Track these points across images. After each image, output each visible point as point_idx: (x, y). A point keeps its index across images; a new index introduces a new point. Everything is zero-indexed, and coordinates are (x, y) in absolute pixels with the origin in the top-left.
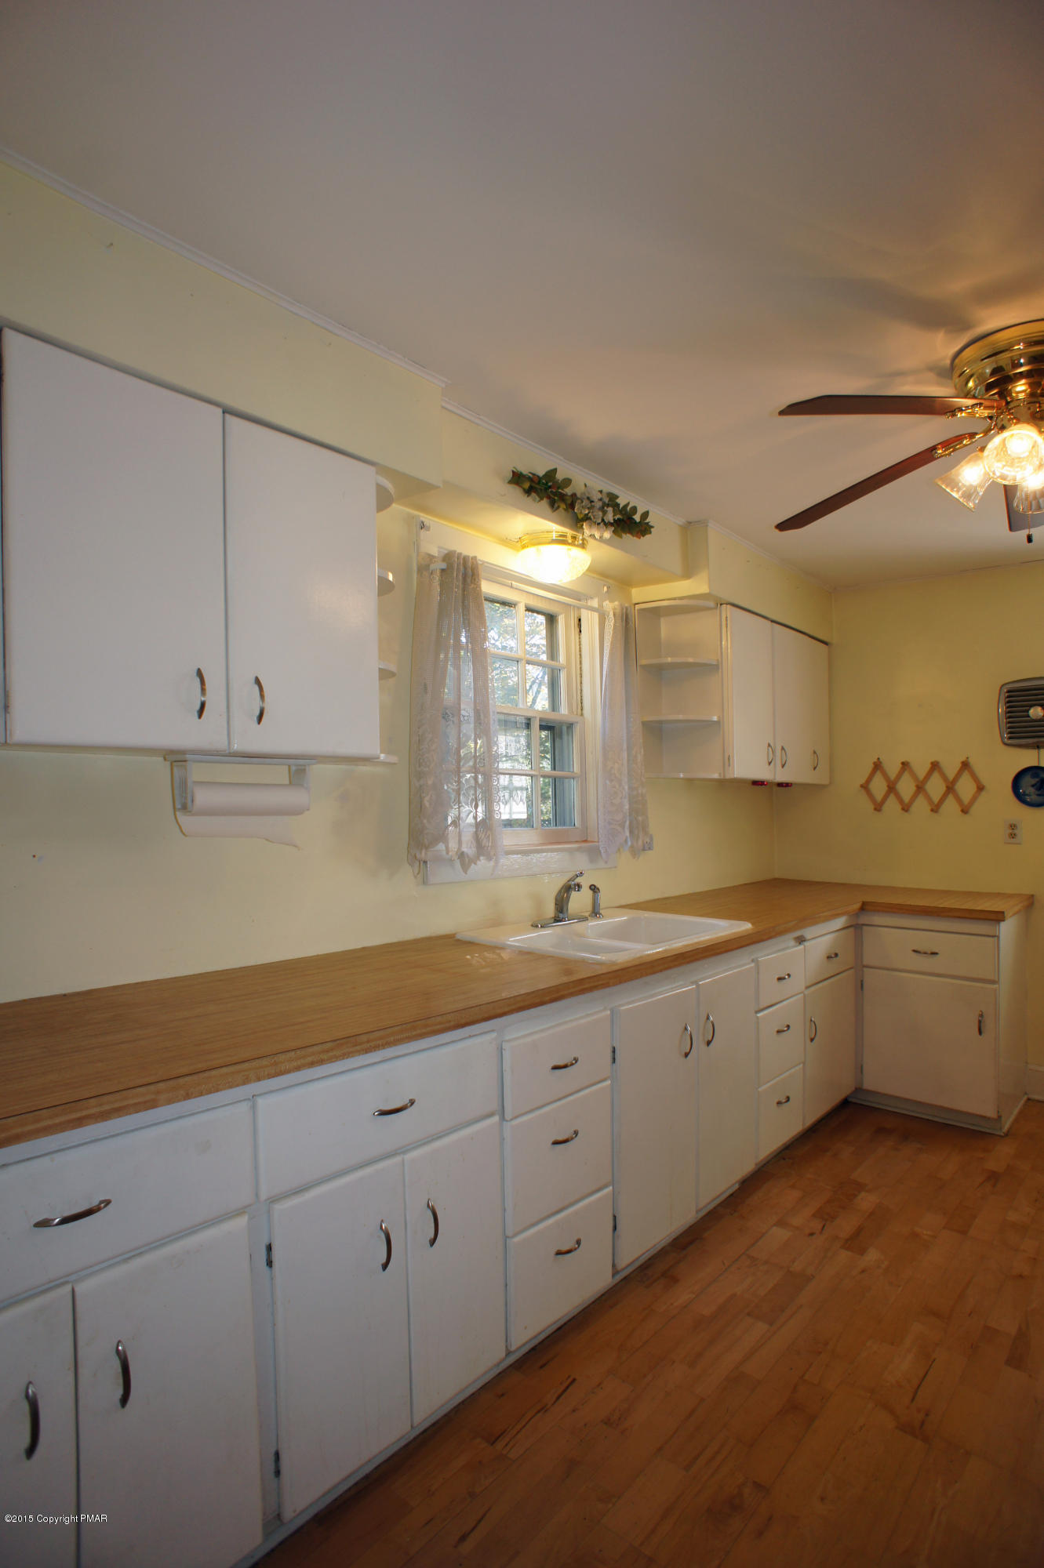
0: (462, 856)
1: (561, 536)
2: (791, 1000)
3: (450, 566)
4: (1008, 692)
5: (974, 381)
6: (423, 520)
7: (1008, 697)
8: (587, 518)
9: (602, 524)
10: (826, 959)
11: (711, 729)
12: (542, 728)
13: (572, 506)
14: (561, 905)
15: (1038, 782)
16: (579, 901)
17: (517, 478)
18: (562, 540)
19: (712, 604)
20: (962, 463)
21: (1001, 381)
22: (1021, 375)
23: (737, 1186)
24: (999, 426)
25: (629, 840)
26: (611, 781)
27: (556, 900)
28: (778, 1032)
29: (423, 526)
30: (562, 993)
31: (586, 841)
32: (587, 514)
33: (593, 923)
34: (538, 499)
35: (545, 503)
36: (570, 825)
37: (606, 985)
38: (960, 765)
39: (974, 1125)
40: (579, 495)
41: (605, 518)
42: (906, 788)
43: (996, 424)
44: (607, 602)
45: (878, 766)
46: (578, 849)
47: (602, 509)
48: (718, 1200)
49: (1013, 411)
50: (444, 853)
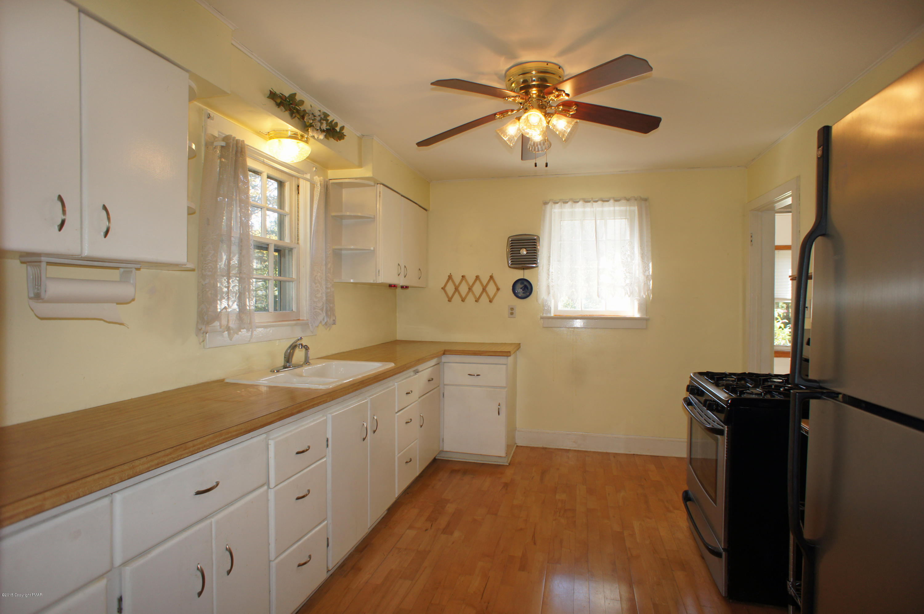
0: (228, 329)
1: (295, 134)
2: (413, 404)
3: (228, 145)
4: (511, 241)
5: (515, 85)
6: (209, 112)
7: (511, 243)
8: (311, 126)
9: (319, 130)
10: (427, 381)
11: (370, 254)
12: (276, 251)
13: (303, 117)
14: (288, 358)
15: (523, 286)
16: (299, 355)
17: (273, 96)
18: (294, 137)
19: (372, 183)
20: (508, 124)
21: (526, 87)
22: (534, 86)
23: (386, 512)
24: (525, 108)
25: (325, 318)
26: (315, 284)
27: (285, 355)
28: (407, 423)
29: (209, 117)
30: (303, 407)
31: (299, 320)
32: (312, 123)
33: (306, 368)
34: (284, 110)
35: (287, 113)
36: (289, 310)
37: (325, 402)
38: (489, 277)
39: (495, 462)
40: (307, 112)
41: (321, 127)
42: (464, 289)
43: (523, 107)
44: (317, 177)
45: (450, 277)
46: (296, 325)
47: (320, 121)
48: (376, 523)
49: (531, 102)
50: (219, 327)
